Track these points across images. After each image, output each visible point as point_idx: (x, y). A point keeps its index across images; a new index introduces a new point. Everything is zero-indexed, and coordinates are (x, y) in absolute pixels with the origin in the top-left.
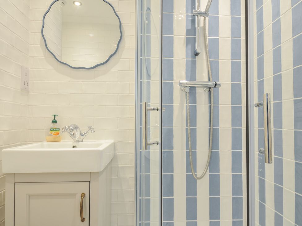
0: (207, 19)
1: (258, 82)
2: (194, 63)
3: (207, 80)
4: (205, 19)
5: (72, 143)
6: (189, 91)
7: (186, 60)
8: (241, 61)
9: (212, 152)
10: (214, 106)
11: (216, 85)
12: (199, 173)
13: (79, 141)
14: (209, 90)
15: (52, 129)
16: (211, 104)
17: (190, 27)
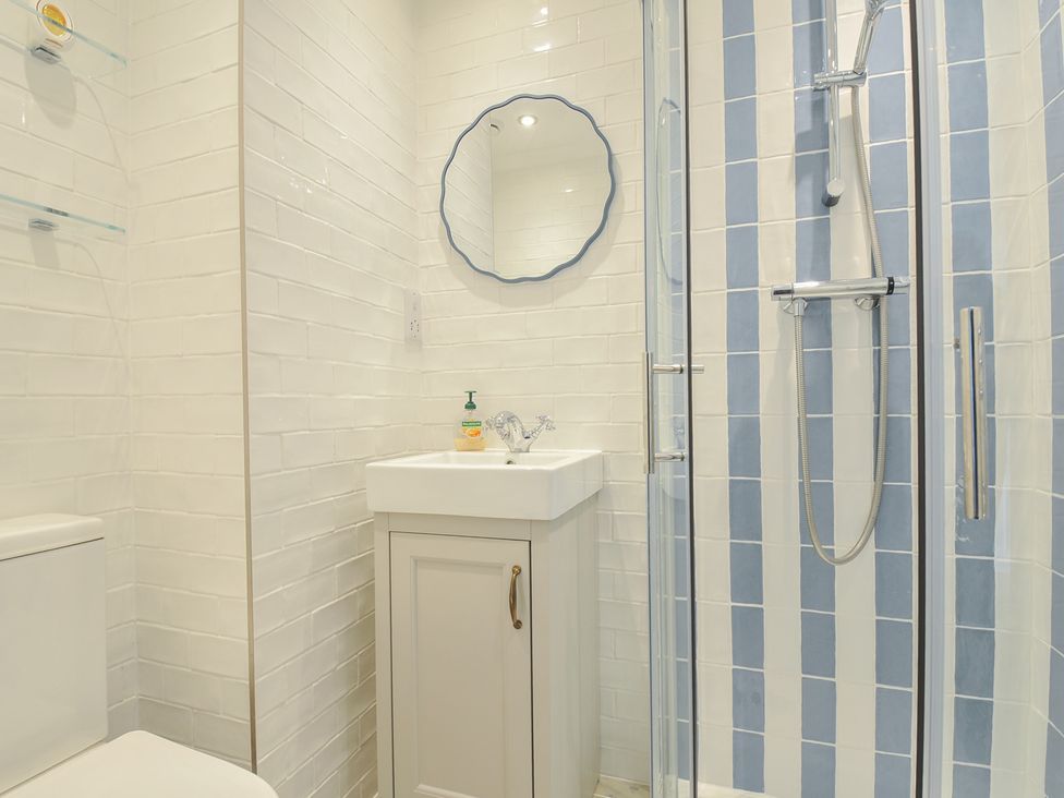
0: (864, 91)
1: (1051, 264)
2: (823, 228)
3: (867, 274)
4: (855, 94)
5: (503, 454)
6: (802, 313)
7: (797, 223)
8: (989, 203)
9: (883, 486)
10: (890, 351)
11: (891, 288)
12: (841, 546)
13: (520, 451)
14: (876, 304)
15: (466, 424)
16: (879, 345)
17: (807, 126)
